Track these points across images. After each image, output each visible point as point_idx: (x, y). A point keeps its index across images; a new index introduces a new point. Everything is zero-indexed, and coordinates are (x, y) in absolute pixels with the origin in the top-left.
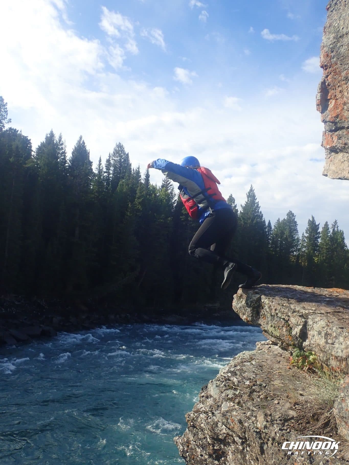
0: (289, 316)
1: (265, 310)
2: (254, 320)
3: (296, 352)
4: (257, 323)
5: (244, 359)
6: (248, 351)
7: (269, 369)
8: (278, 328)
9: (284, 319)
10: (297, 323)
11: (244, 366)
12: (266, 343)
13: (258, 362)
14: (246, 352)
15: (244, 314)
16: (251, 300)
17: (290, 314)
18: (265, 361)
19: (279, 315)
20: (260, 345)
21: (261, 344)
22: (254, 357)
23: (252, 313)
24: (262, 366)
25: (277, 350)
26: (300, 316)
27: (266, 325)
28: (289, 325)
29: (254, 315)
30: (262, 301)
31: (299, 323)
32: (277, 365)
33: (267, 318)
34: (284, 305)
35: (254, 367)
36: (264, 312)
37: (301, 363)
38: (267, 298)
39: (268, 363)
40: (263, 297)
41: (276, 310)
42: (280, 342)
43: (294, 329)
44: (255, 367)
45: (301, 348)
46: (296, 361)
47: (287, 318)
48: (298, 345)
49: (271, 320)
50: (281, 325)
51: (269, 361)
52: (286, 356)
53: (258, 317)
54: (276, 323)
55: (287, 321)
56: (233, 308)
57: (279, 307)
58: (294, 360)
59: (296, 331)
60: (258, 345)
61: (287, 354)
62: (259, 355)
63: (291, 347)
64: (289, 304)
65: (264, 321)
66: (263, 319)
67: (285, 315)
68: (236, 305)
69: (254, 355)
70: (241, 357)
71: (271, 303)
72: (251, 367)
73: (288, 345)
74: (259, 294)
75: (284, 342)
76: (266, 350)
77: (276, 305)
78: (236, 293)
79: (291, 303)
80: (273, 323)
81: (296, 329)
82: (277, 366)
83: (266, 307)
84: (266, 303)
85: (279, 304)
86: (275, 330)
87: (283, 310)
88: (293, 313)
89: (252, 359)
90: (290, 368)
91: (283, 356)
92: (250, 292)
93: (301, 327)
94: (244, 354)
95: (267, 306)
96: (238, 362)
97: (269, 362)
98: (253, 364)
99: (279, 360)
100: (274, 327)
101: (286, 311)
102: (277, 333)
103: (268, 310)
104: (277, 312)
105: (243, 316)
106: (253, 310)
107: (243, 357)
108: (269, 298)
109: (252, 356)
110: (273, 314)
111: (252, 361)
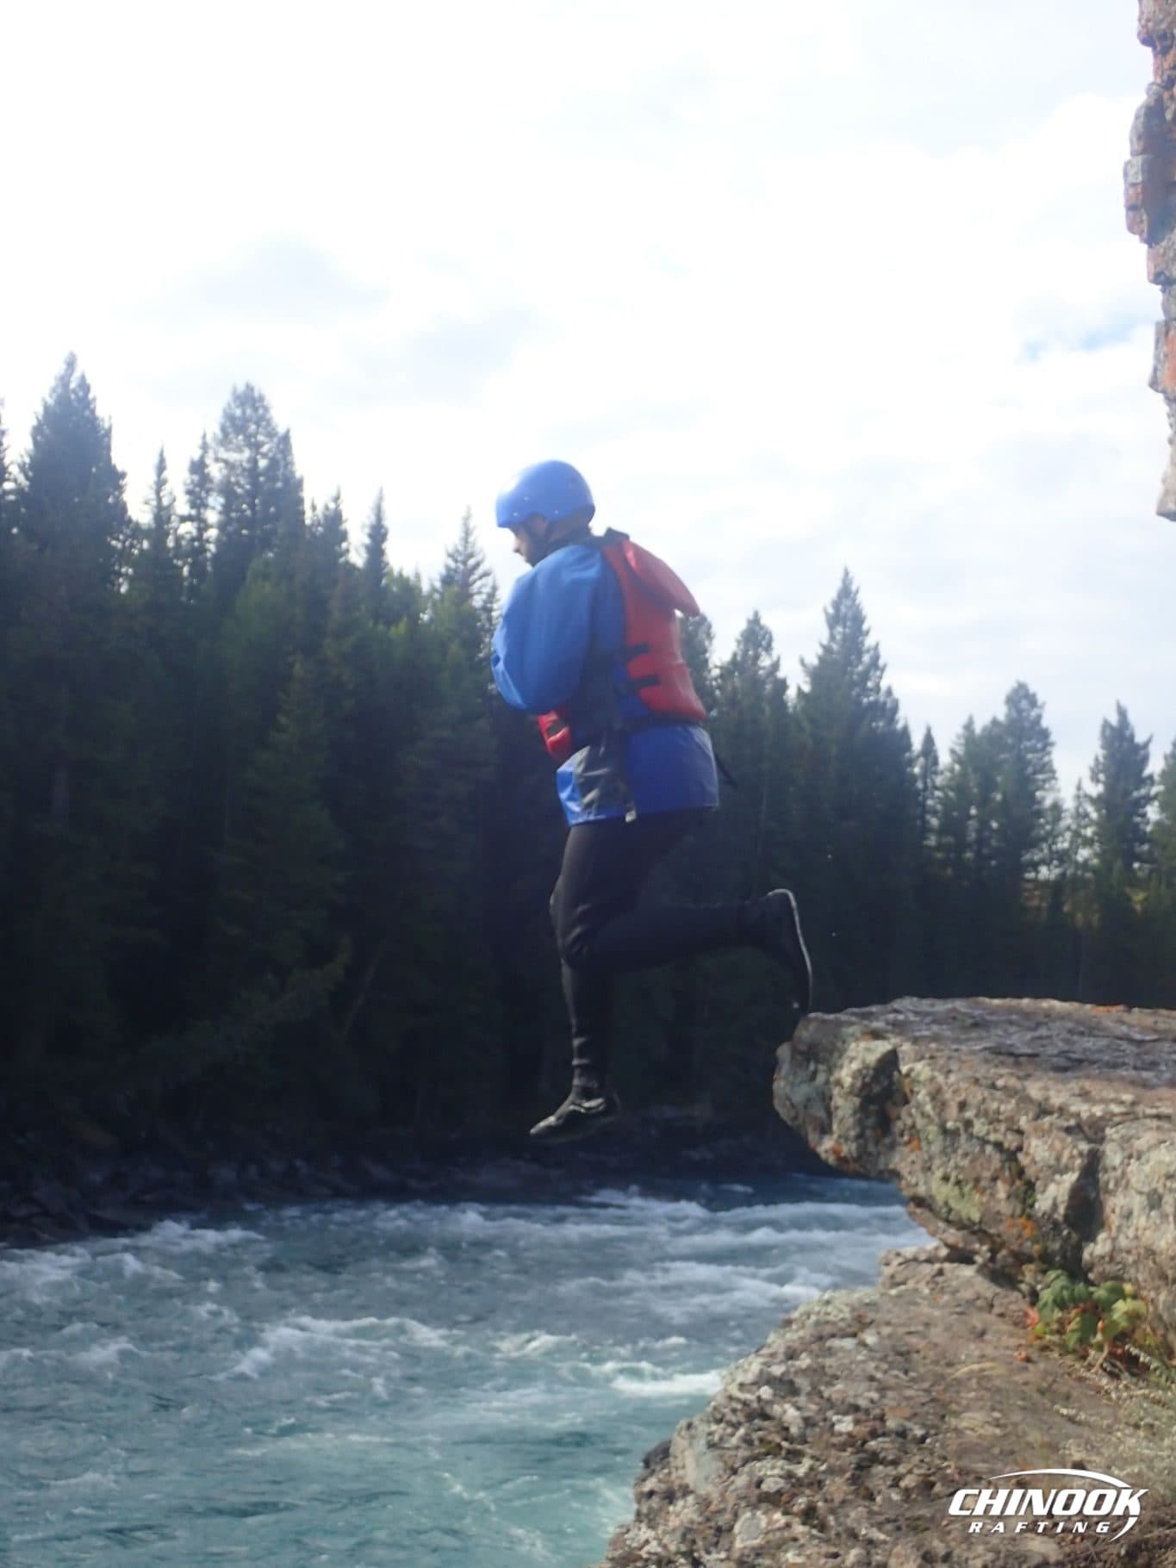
0: (1020, 1132)
1: (919, 1110)
2: (870, 1154)
3: (1054, 1284)
4: (881, 1167)
5: (827, 1322)
6: (844, 1291)
7: (936, 1363)
8: (975, 1187)
9: (998, 1146)
10: (1058, 1159)
11: (830, 1352)
12: (923, 1257)
13: (890, 1336)
14: (837, 1294)
15: (823, 1130)
16: (855, 1066)
17: (1023, 1122)
18: (921, 1328)
19: (979, 1128)
20: (896, 1262)
21: (900, 1260)
22: (871, 1316)
23: (858, 1123)
24: (908, 1353)
25: (969, 1283)
26: (1068, 1130)
27: (921, 1177)
28: (1021, 1172)
29: (868, 1133)
30: (904, 1069)
31: (1064, 1160)
32: (972, 1346)
33: (924, 1144)
34: (1000, 1083)
35: (872, 1359)
36: (910, 1115)
37: (1076, 1336)
38: (922, 1058)
39: (935, 1340)
40: (906, 1047)
41: (963, 1106)
42: (985, 1248)
43: (1046, 1186)
44: (878, 1355)
45: (1076, 1269)
46: (1055, 1326)
47: (1011, 1141)
48: (1064, 1257)
49: (944, 1152)
50: (987, 1174)
51: (939, 1329)
52: (1013, 1307)
53: (887, 1141)
54: (965, 1163)
55: (1011, 1156)
56: (775, 1102)
57: (977, 1095)
58: (1047, 1324)
59: (1054, 1195)
60: (887, 1264)
61: (1014, 1301)
62: (895, 1304)
63: (1032, 1266)
64: (1019, 1078)
65: (912, 1157)
66: (906, 1150)
67: (1003, 1127)
68: (788, 1090)
69: (872, 1305)
70: (813, 1318)
71: (940, 1078)
72: (860, 1358)
73: (1021, 1259)
74: (888, 1039)
75: (1003, 1245)
76: (923, 1283)
77: (963, 1085)
78: (789, 1039)
79: (1028, 1076)
80: (952, 1163)
81: (1052, 1188)
82: (974, 1349)
83: (922, 1095)
84: (922, 1078)
85: (977, 1080)
86: (963, 1195)
87: (995, 1105)
88: (1037, 1117)
89: (860, 1323)
90: (1028, 1360)
91: (997, 1310)
92: (851, 1030)
93: (1071, 1178)
94: (828, 1302)
95: (924, 1092)
96: (801, 1338)
97: (937, 1334)
98: (864, 1344)
99: (979, 1326)
100: (958, 1183)
101: (1008, 1107)
102: (971, 1210)
103: (928, 1108)
104: (969, 1114)
105: (820, 1143)
106: (863, 1109)
107: (823, 1318)
108: (932, 1058)
109: (862, 1312)
110: (950, 1125)
111: (862, 1330)
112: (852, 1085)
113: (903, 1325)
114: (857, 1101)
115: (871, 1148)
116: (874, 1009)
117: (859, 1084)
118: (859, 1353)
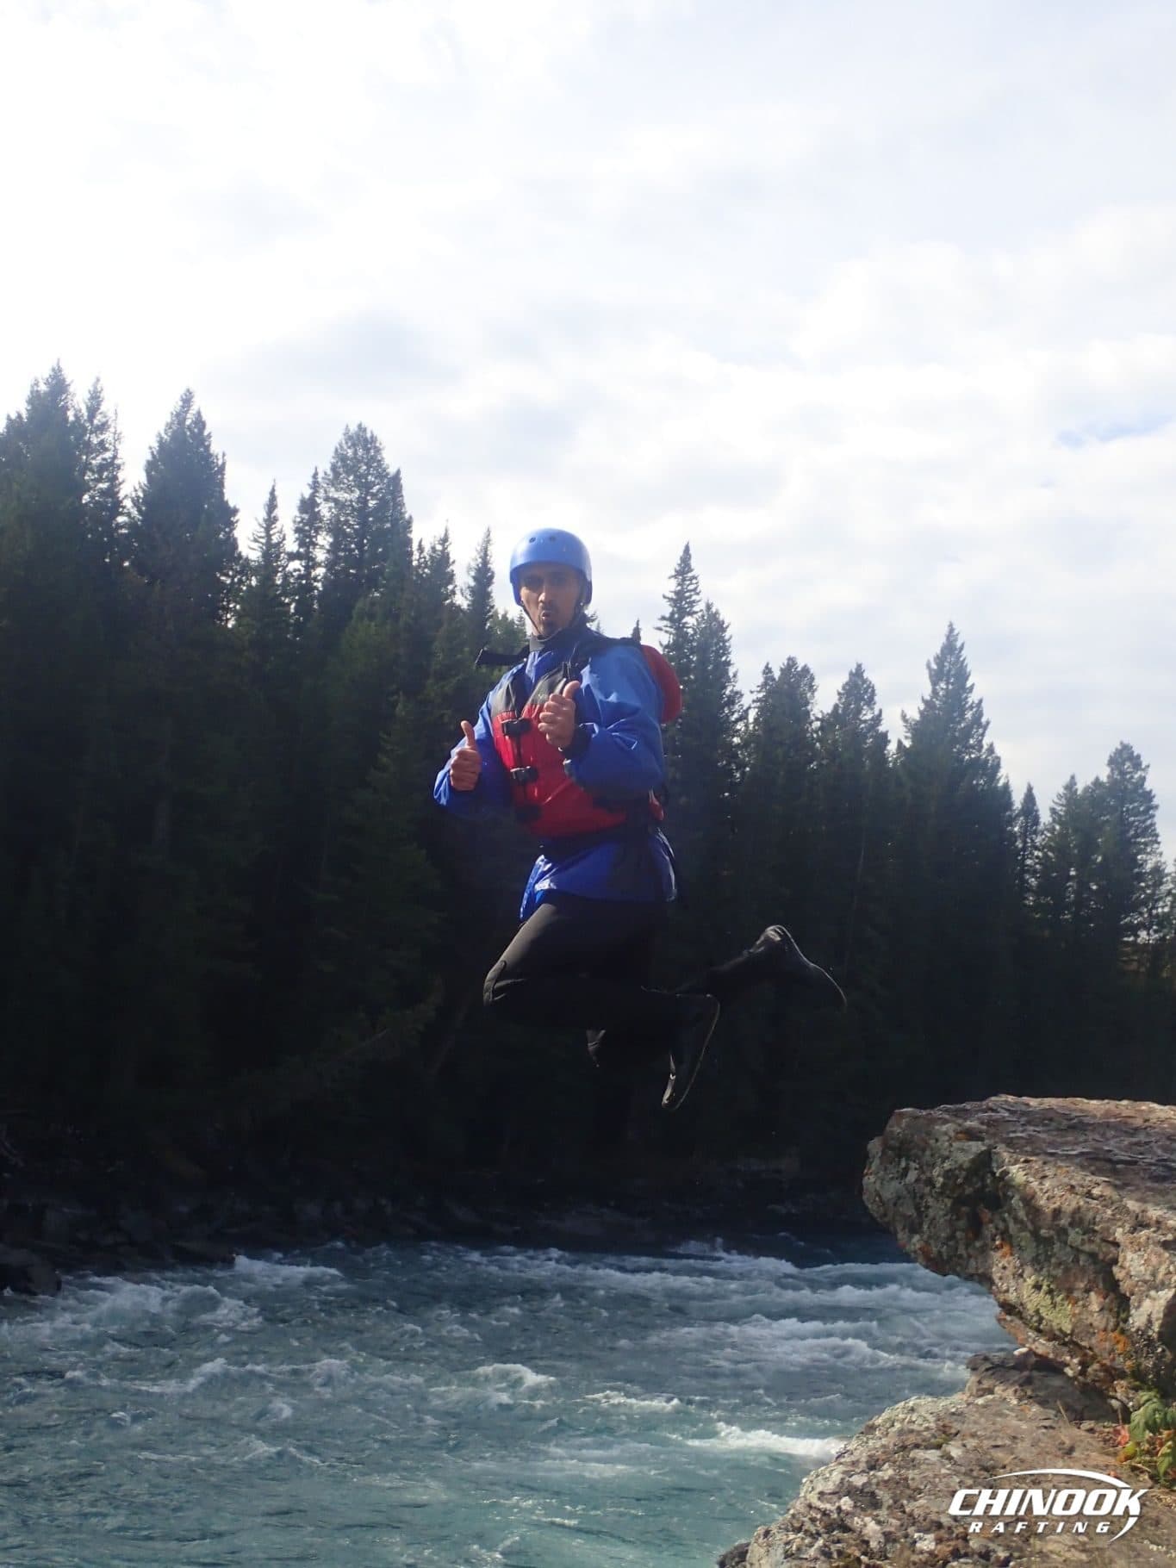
0: (1115, 1244)
1: (1012, 1215)
2: (961, 1257)
3: (1146, 1405)
4: (971, 1270)
5: (912, 1431)
6: (930, 1399)
8: (1067, 1297)
9: (1093, 1257)
10: (1154, 1275)
11: (914, 1464)
12: (1011, 1363)
13: (975, 1449)
14: (922, 1402)
15: (914, 1229)
16: (947, 1165)
17: (1119, 1234)
18: (1008, 1442)
19: (1074, 1237)
20: (983, 1368)
21: (988, 1365)
22: (956, 1426)
23: (950, 1224)
24: (994, 1468)
25: (1058, 1393)
26: (1165, 1245)
27: (1012, 1283)
28: (1115, 1285)
29: (959, 1234)
30: (999, 1171)
31: (1160, 1276)
32: (1060, 1463)
33: (1016, 1249)
34: (1096, 1191)
35: (957, 1473)
36: (1004, 1220)
37: (1169, 1460)
38: (1017, 1161)
39: (1022, 1456)
40: (1000, 1151)
41: (1057, 1214)
42: (1076, 1361)
43: (1140, 1302)
44: (963, 1469)
45: (1168, 1389)
46: (1146, 1447)
47: (1106, 1253)
48: (1157, 1375)
49: (1036, 1260)
50: (1080, 1285)
51: (1027, 1444)
52: (1102, 1422)
53: (978, 1244)
54: (1059, 1272)
55: (1105, 1267)
56: (865, 1198)
57: (1072, 1203)
58: (1138, 1444)
59: (1149, 1311)
60: (974, 1369)
62: (982, 1415)
63: (1124, 1383)
64: (1116, 1188)
65: (1004, 1262)
66: (998, 1254)
67: (1098, 1238)
68: (878, 1186)
69: (958, 1415)
70: (898, 1425)
71: (1035, 1184)
72: (944, 1471)
73: (1113, 1374)
74: (982, 1139)
75: (1094, 1358)
76: (1011, 1391)
77: (1058, 1192)
78: (880, 1133)
79: (1125, 1186)
80: (1044, 1272)
81: (1147, 1304)
82: (1061, 1466)
83: (1016, 1200)
84: (1016, 1182)
85: (1073, 1187)
86: (1054, 1305)
87: (1091, 1215)
88: (1134, 1230)
89: (946, 1433)
92: (944, 1128)
93: (1166, 1296)
94: (912, 1410)
95: (1017, 1197)
96: (883, 1446)
97: (1023, 1449)
98: (950, 1458)
99: (1068, 1443)
100: (1050, 1292)
101: (1104, 1217)
102: (1062, 1320)
103: (1022, 1214)
104: (1063, 1223)
105: (910, 1238)
106: (954, 1211)
107: (907, 1426)
108: (1026, 1161)
109: (946, 1422)
110: (1043, 1232)
111: (947, 1441)
112: (945, 1184)
113: (989, 1438)
114: (949, 1202)
115: (962, 1251)
116: (968, 1106)
117: (951, 1184)
118: (944, 1466)
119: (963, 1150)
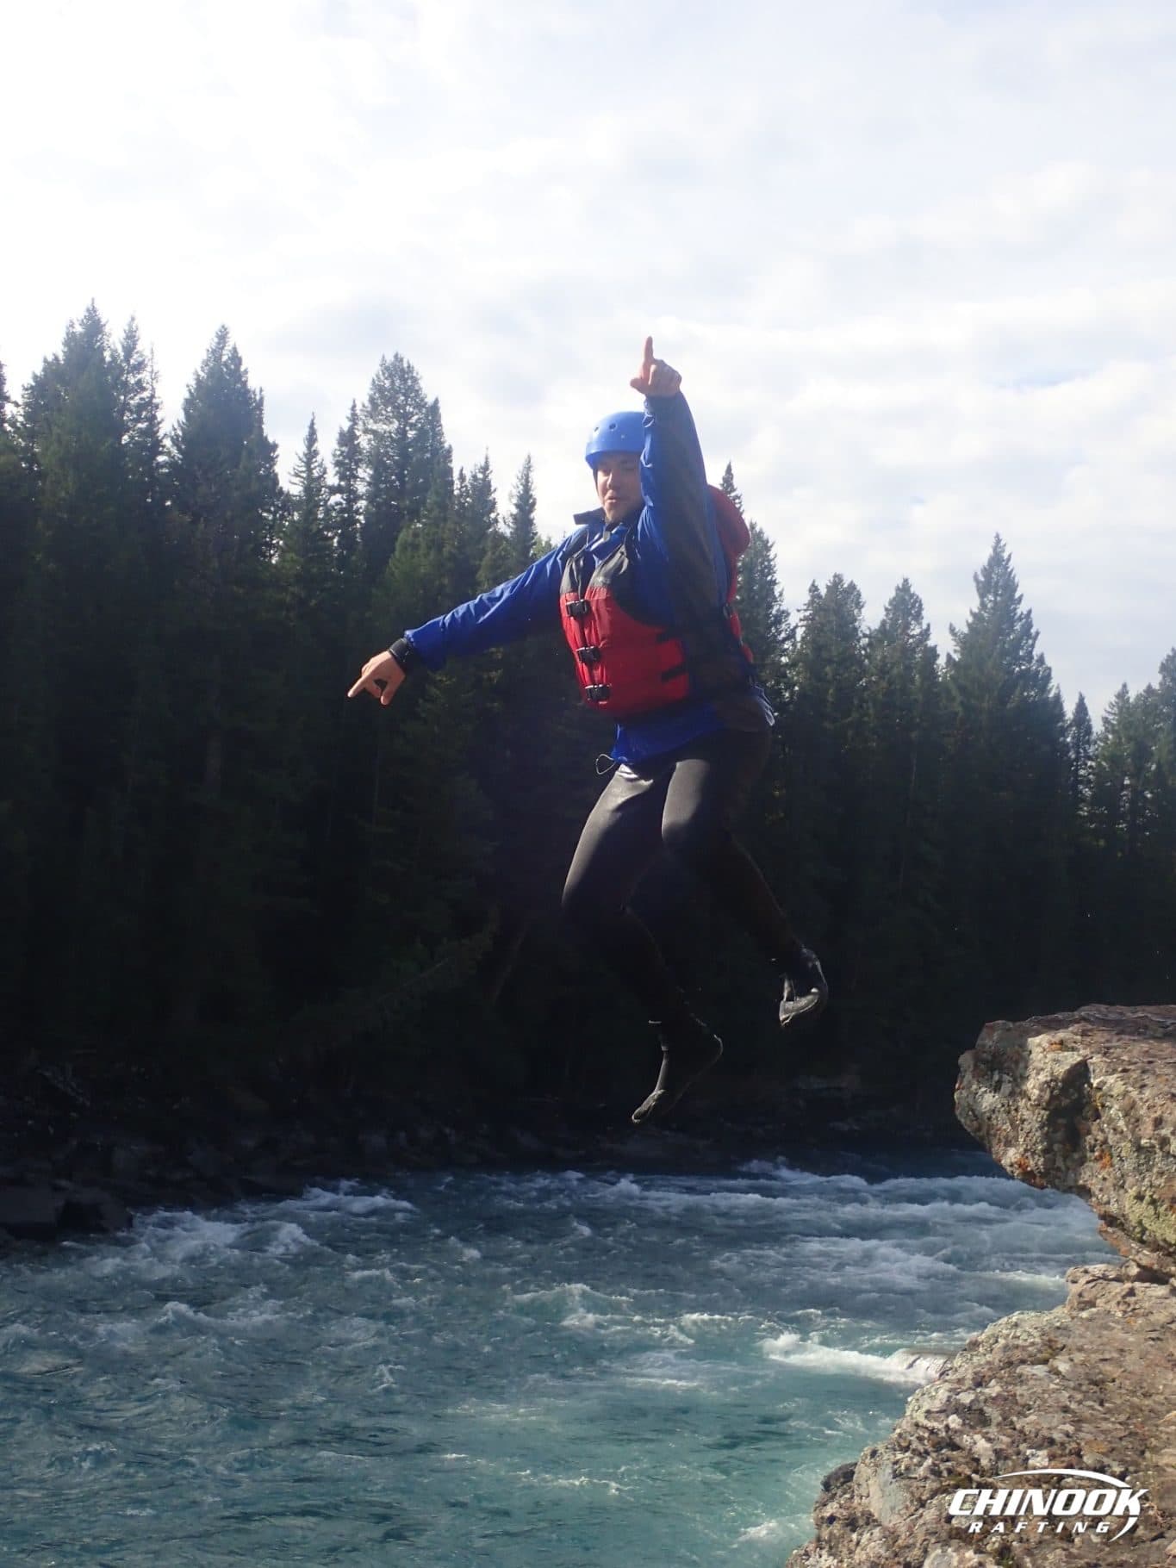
1: (1110, 1126)
2: (1058, 1169)
4: (1071, 1183)
5: (1017, 1347)
6: (1033, 1314)
7: (1132, 1393)
8: (1171, 1208)
11: (1021, 1381)
12: (1112, 1275)
13: (1083, 1363)
14: (1026, 1317)
15: (1009, 1143)
16: (1042, 1077)
18: (1115, 1355)
20: (1083, 1280)
21: (1088, 1277)
22: (1062, 1341)
23: (1046, 1136)
24: (1103, 1382)
25: (1163, 1304)
29: (1056, 1147)
30: (1095, 1082)
33: (1116, 1160)
35: (1066, 1388)
36: (1103, 1131)
38: (1114, 1071)
39: (1130, 1369)
40: (1097, 1060)
41: (1158, 1123)
44: (1072, 1384)
49: (1137, 1169)
51: (1134, 1357)
53: (1076, 1156)
54: (1161, 1181)
56: (957, 1112)
57: (1172, 1112)
60: (1074, 1282)
62: (1087, 1328)
65: (1104, 1173)
66: (1098, 1166)
68: (971, 1099)
69: (1063, 1329)
70: (1002, 1341)
71: (1134, 1094)
72: (1052, 1386)
74: (1073, 1049)
76: (1114, 1304)
77: (1158, 1101)
78: (972, 1046)
80: (1146, 1182)
83: (1114, 1110)
84: (1114, 1092)
85: (1173, 1096)
86: (1158, 1216)
89: (1051, 1349)
92: (1037, 1040)
94: (1016, 1325)
95: (1116, 1107)
96: (988, 1363)
97: (1131, 1362)
98: (1058, 1373)
100: (1153, 1202)
102: (1167, 1231)
103: (1121, 1123)
104: (1165, 1131)
105: (1005, 1153)
106: (1050, 1122)
107: (1012, 1342)
108: (1124, 1071)
109: (1052, 1336)
110: (1144, 1142)
111: (1053, 1356)
112: (1040, 1097)
113: (1096, 1352)
114: (1045, 1113)
115: (1060, 1163)
116: (1060, 1016)
117: (1047, 1096)
118: (1052, 1381)
119: (1056, 1061)
